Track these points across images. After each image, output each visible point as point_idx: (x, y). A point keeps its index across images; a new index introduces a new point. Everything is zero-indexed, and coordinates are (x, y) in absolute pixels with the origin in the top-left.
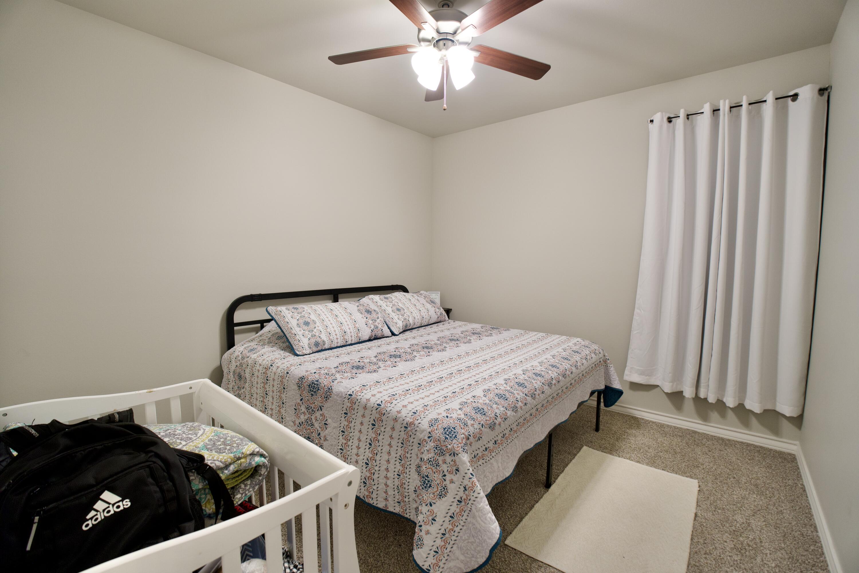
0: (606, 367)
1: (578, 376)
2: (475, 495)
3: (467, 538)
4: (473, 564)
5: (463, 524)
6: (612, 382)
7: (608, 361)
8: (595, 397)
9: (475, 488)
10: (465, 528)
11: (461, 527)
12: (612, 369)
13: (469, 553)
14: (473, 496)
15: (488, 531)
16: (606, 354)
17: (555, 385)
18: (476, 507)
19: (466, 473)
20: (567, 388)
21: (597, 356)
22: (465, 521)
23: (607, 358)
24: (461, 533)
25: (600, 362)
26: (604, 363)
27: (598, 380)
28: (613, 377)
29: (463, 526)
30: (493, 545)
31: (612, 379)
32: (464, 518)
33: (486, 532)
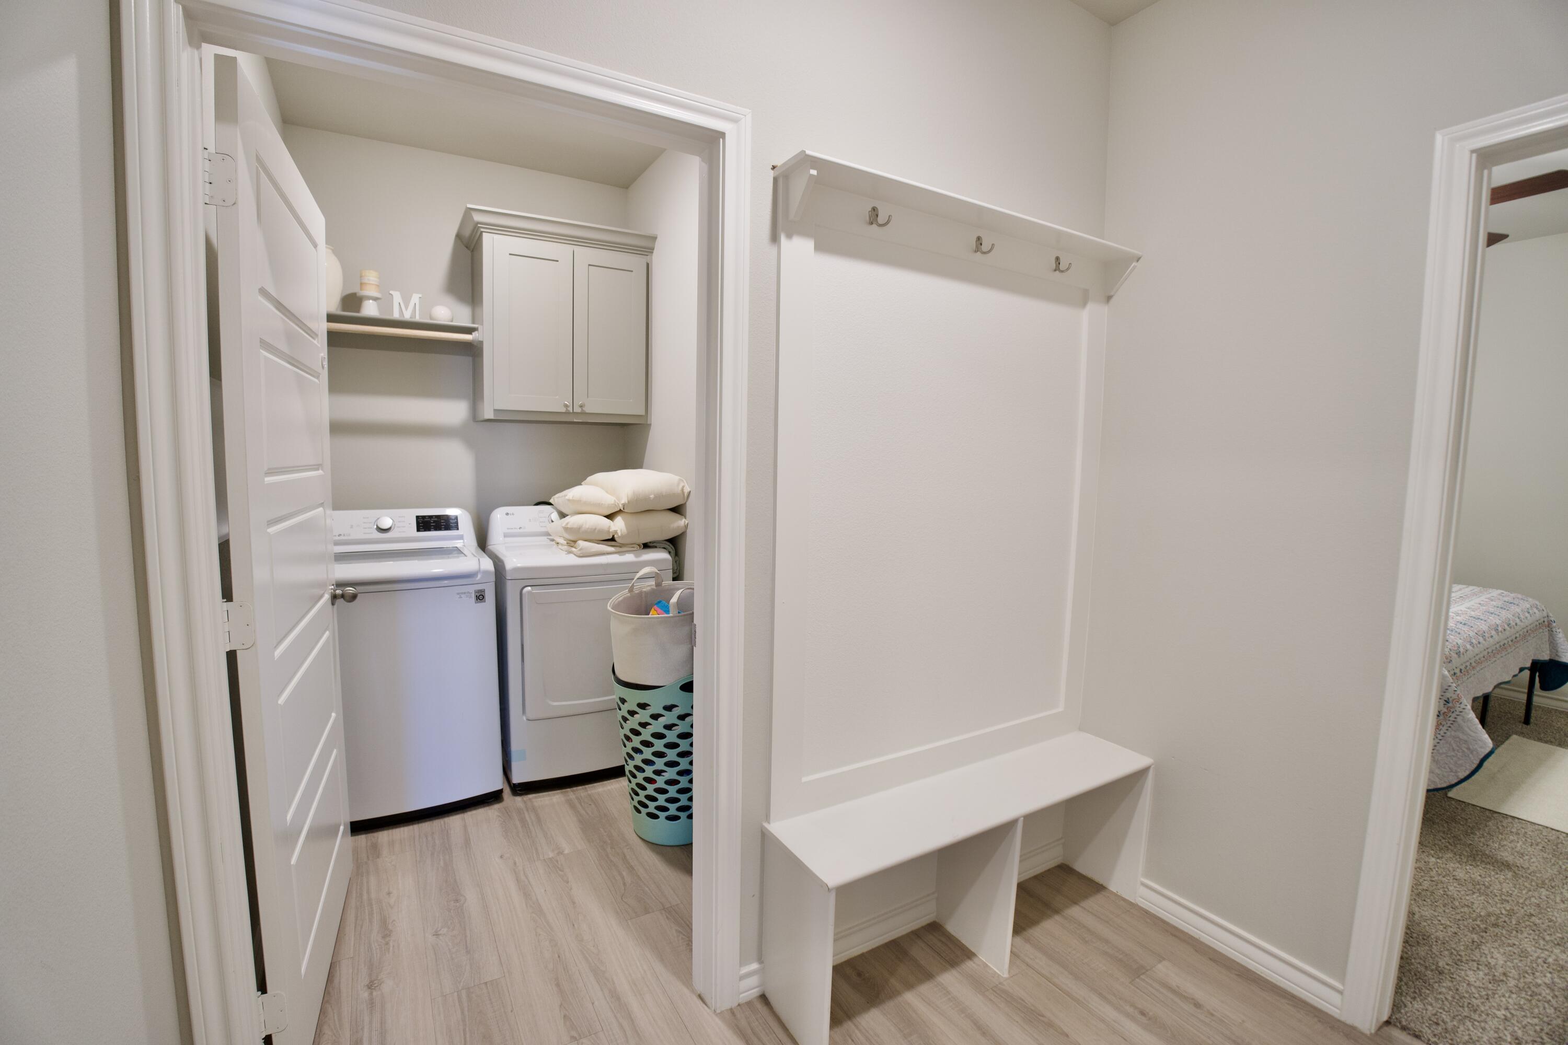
0: (1551, 631)
1: (1523, 630)
2: (1462, 706)
3: (1445, 751)
4: (1451, 779)
5: (1441, 738)
6: (1560, 654)
7: (1554, 624)
8: (1527, 673)
9: (1461, 701)
10: (1442, 741)
11: (1439, 741)
12: (1561, 635)
13: (1447, 767)
14: (1459, 707)
15: (1479, 740)
16: (1551, 614)
17: (1501, 632)
18: (1463, 717)
19: (1450, 686)
20: (1512, 641)
21: (1541, 613)
22: (1443, 735)
23: (1552, 619)
24: (1438, 747)
25: (1544, 622)
26: (1547, 625)
27: (1540, 646)
28: (1563, 647)
29: (1440, 740)
30: (1485, 754)
31: (1559, 649)
32: (1442, 732)
33: (1476, 741)
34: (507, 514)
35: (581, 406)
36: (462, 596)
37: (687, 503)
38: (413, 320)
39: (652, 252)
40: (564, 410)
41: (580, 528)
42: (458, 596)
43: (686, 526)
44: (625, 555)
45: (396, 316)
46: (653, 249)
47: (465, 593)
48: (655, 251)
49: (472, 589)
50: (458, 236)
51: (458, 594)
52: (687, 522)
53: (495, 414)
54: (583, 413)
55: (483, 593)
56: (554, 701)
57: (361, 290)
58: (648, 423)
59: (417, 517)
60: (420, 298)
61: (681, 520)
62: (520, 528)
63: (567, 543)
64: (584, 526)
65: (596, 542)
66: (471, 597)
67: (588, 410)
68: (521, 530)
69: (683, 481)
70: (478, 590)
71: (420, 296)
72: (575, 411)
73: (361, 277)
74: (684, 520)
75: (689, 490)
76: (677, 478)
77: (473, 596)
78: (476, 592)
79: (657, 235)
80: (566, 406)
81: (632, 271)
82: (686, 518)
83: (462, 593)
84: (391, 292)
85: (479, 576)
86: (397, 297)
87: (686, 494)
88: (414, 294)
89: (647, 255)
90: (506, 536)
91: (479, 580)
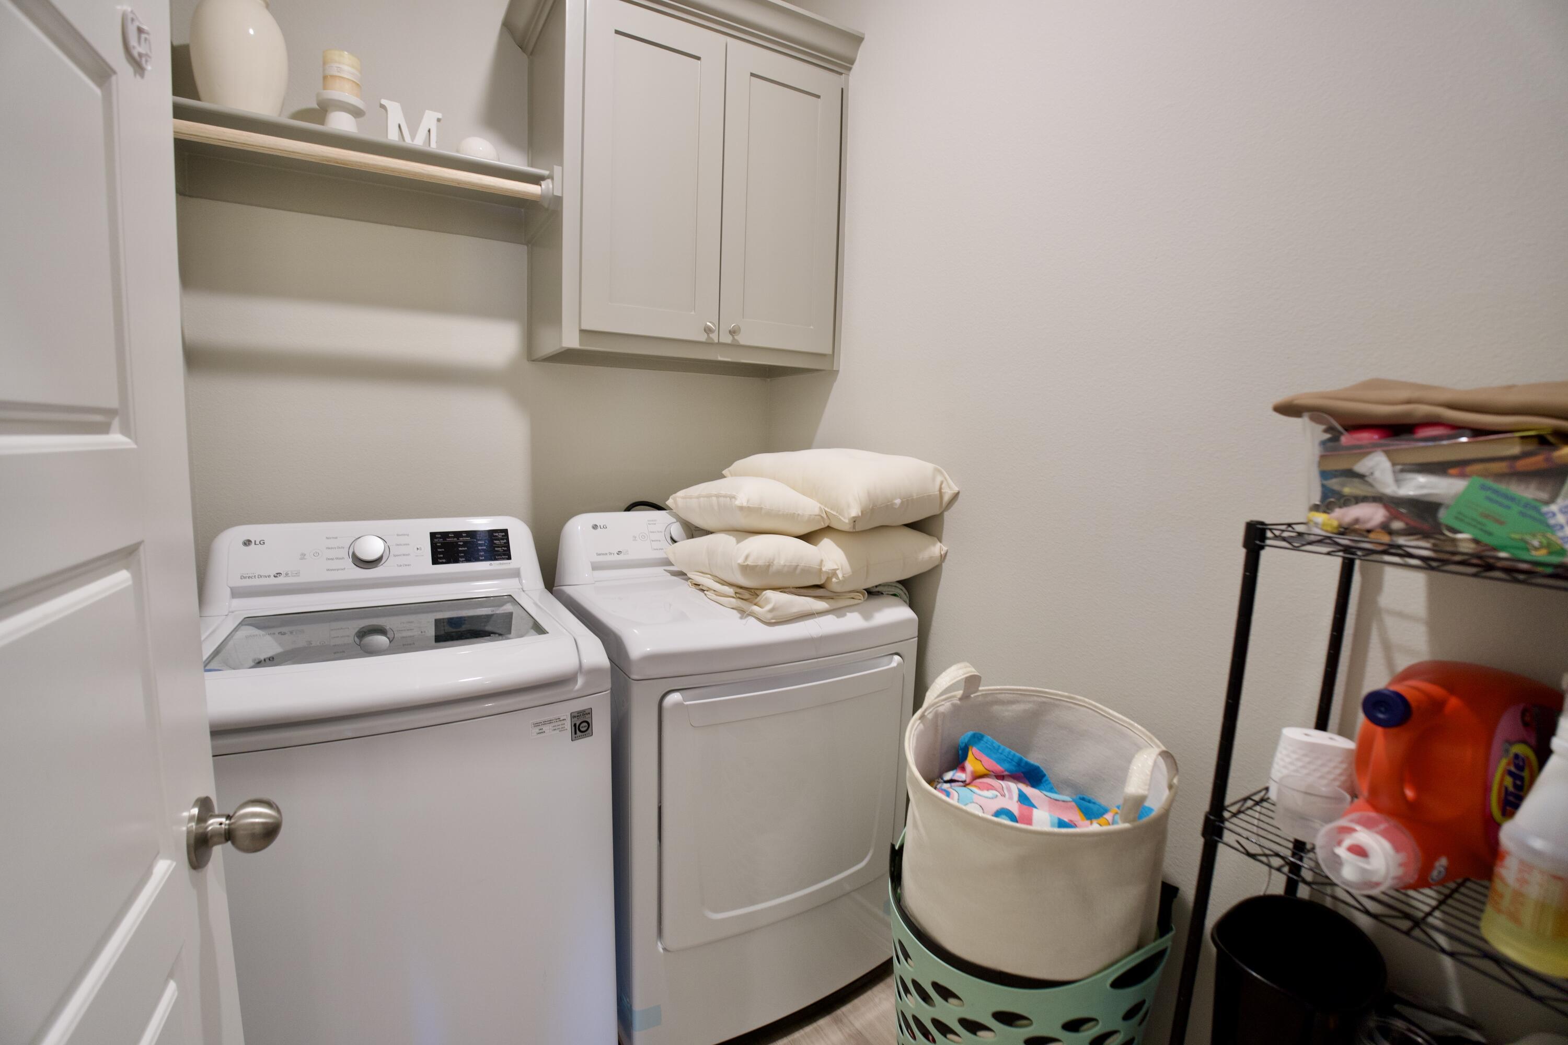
34: (595, 527)
35: (732, 332)
36: (545, 728)
37: (946, 514)
38: (426, 148)
39: (850, 69)
40: (703, 338)
41: (769, 566)
42: (537, 730)
43: (943, 557)
44: (844, 615)
45: (393, 137)
46: (852, 62)
47: (550, 722)
48: (855, 67)
49: (565, 711)
50: (508, 25)
51: (536, 725)
52: (945, 549)
53: (581, 342)
54: (735, 346)
55: (587, 718)
56: (716, 911)
57: (325, 88)
58: (834, 369)
59: (433, 535)
60: (439, 120)
61: (934, 545)
62: (619, 553)
63: (736, 593)
64: (775, 562)
65: (793, 590)
66: (563, 729)
67: (742, 339)
68: (621, 557)
69: (939, 471)
70: (578, 712)
71: (440, 116)
72: (721, 341)
73: (324, 63)
74: (939, 544)
75: (956, 489)
76: (929, 467)
77: (568, 725)
78: (573, 716)
79: (864, 34)
80: (708, 330)
81: (818, 97)
82: (941, 542)
83: (545, 723)
84: (384, 102)
85: (580, 681)
86: (395, 114)
87: (946, 498)
88: (427, 111)
89: (841, 74)
90: (596, 567)
91: (578, 690)
